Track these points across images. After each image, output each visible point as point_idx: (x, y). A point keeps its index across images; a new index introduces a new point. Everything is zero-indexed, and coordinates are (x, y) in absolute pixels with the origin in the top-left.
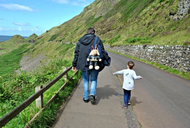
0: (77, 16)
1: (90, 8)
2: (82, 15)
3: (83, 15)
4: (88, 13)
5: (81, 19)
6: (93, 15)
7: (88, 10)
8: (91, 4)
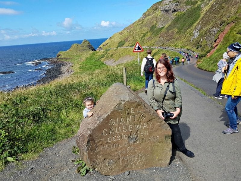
0: (136, 21)
1: (148, 14)
2: (141, 20)
3: (143, 21)
4: (148, 19)
5: (141, 25)
6: (155, 24)
7: (147, 16)
8: (148, 10)
